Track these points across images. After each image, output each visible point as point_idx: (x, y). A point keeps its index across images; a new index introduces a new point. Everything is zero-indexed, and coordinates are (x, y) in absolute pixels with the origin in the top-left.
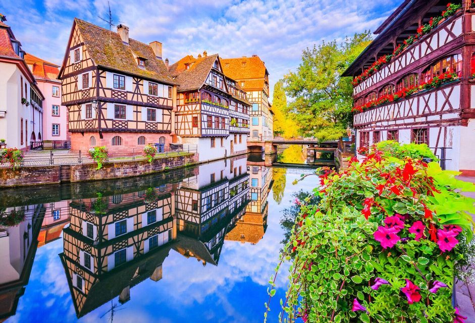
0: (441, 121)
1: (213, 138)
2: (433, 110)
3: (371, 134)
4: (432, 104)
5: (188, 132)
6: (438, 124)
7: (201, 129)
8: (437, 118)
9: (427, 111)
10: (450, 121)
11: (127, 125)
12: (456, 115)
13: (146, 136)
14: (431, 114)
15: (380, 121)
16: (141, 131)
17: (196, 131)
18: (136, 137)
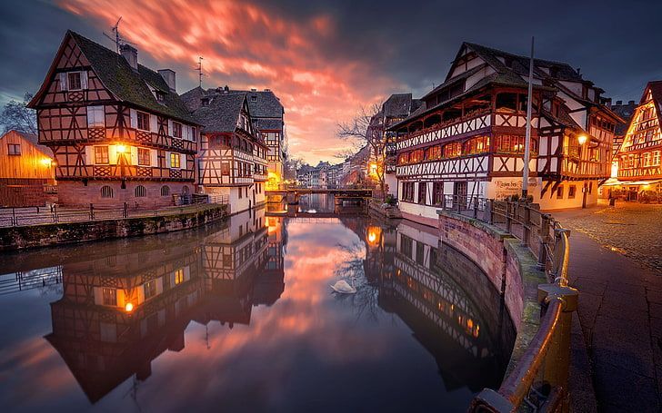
0: (476, 178)
1: (240, 186)
2: (471, 170)
3: (417, 185)
4: (470, 166)
5: (215, 181)
6: (474, 179)
7: (233, 177)
8: (474, 175)
9: (466, 171)
10: (482, 178)
11: (151, 173)
12: (485, 175)
13: (169, 185)
14: (469, 173)
15: (427, 174)
16: (164, 180)
17: (226, 180)
18: (160, 186)
